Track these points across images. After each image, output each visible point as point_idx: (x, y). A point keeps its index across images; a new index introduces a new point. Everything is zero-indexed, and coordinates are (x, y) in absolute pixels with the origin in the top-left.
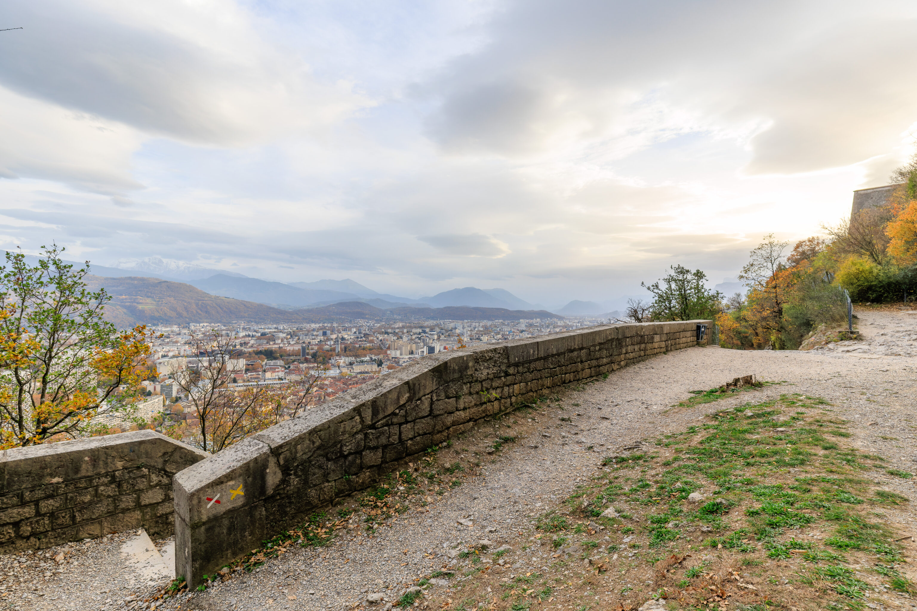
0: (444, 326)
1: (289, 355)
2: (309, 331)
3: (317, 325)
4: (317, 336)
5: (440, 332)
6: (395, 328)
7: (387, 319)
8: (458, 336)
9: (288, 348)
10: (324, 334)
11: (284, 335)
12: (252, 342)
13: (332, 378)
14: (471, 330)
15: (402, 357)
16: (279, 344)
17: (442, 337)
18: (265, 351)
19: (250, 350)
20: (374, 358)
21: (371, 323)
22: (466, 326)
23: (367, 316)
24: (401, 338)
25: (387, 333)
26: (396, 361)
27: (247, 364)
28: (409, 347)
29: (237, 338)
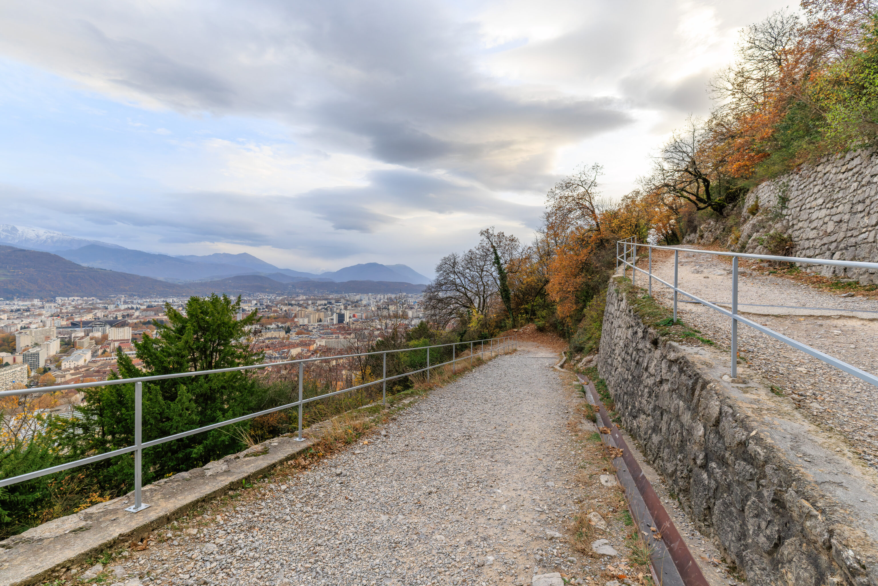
0: (350, 299)
6: (298, 300)
7: (289, 292)
12: (137, 314)
15: (310, 324)
17: (349, 307)
18: (154, 321)
19: (136, 321)
20: (280, 325)
21: (272, 296)
23: (267, 290)
24: (307, 308)
25: (290, 304)
26: (304, 328)
27: (134, 334)
28: (317, 315)
29: (118, 311)
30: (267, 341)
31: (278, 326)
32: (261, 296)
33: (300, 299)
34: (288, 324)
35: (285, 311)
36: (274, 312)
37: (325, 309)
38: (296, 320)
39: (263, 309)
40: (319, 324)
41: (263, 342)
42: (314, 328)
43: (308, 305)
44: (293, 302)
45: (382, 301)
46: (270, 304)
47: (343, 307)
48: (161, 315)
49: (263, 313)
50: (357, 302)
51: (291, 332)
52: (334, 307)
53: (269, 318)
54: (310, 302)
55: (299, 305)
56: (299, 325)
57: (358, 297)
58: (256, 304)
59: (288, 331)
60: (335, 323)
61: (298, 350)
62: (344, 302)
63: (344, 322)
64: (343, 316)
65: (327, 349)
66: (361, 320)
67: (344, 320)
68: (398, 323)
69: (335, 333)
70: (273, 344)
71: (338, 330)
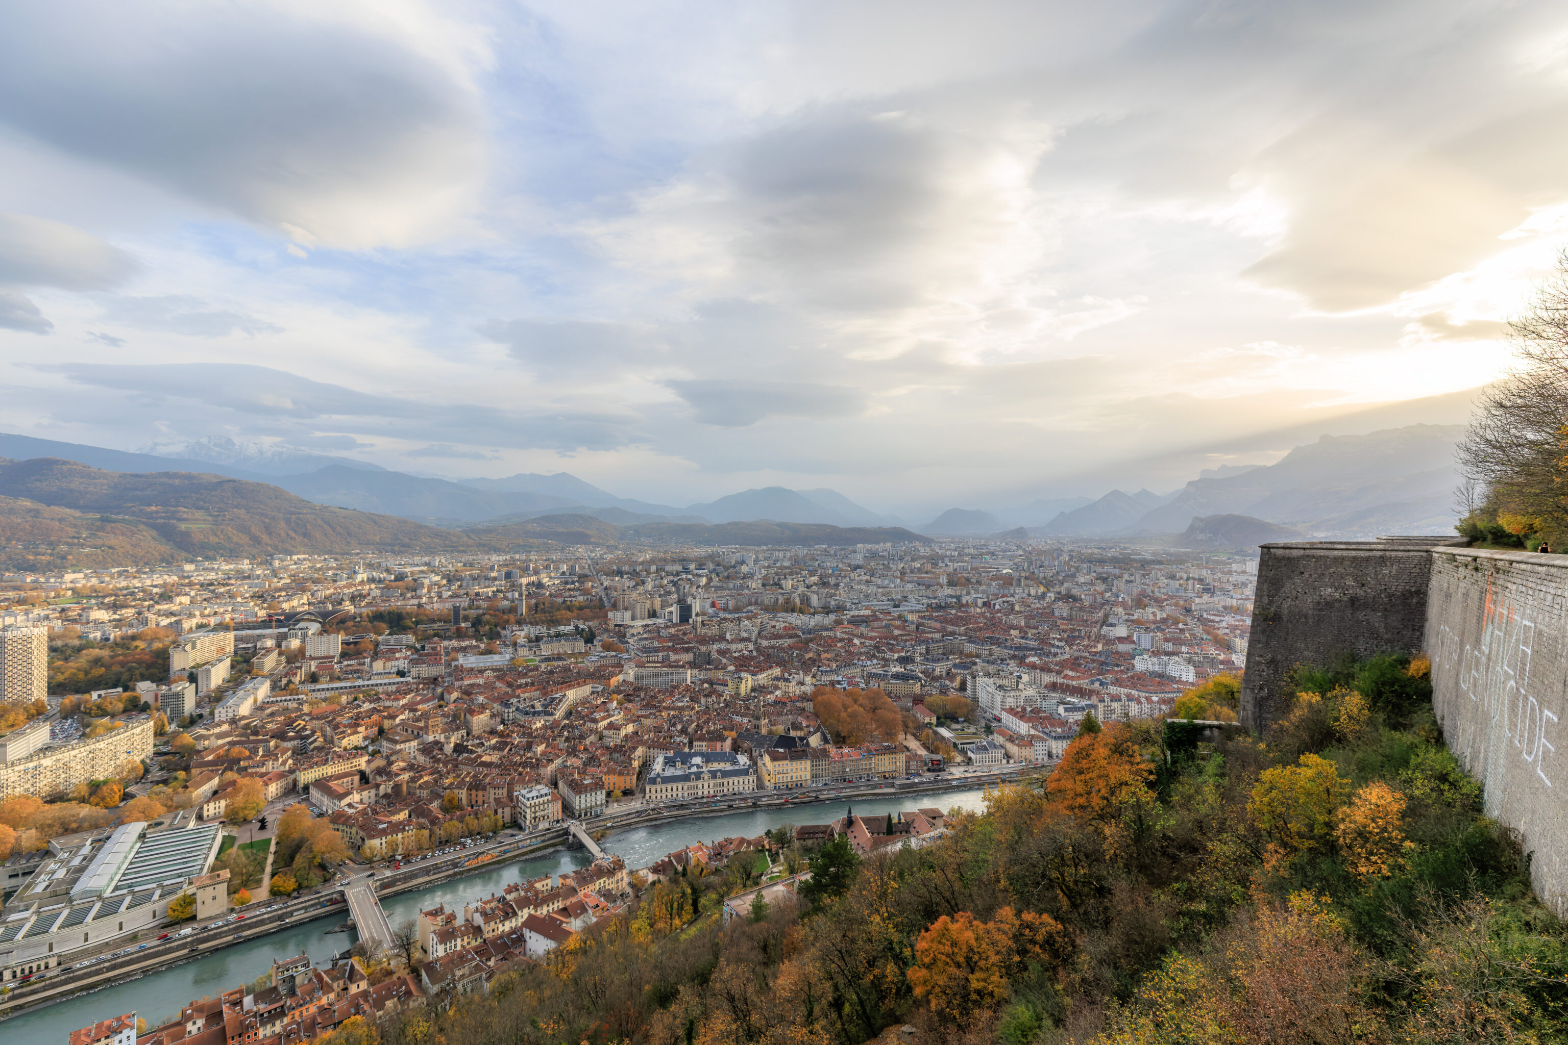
0: (724, 559)
2: (482, 570)
3: (502, 558)
4: (495, 579)
5: (714, 570)
6: (636, 563)
7: (628, 544)
8: (744, 577)
10: (509, 575)
12: (374, 593)
13: (494, 671)
15: (632, 623)
16: (420, 597)
17: (715, 581)
18: (391, 613)
19: (365, 610)
20: (582, 626)
21: (599, 551)
22: (761, 556)
24: (643, 583)
25: (620, 573)
26: (621, 633)
27: (346, 643)
28: (648, 604)
29: (349, 586)
30: (543, 665)
31: (577, 627)
32: (581, 550)
33: (641, 559)
34: (594, 624)
35: (606, 588)
36: (586, 592)
37: (675, 583)
38: (610, 615)
39: (573, 583)
40: (648, 622)
41: (536, 668)
42: (633, 635)
43: (648, 573)
44: (626, 568)
45: (778, 565)
46: (587, 572)
47: (704, 581)
48: (409, 595)
49: (567, 594)
50: (734, 567)
51: (594, 643)
52: (689, 580)
53: (569, 608)
54: (653, 568)
55: (634, 574)
56: (611, 627)
57: (738, 556)
58: (564, 573)
59: (589, 638)
60: (674, 621)
61: (586, 690)
62: (712, 566)
63: (691, 621)
64: (689, 608)
65: (634, 690)
66: (722, 615)
67: (690, 616)
68: (783, 625)
69: (663, 649)
70: (551, 672)
71: (671, 641)
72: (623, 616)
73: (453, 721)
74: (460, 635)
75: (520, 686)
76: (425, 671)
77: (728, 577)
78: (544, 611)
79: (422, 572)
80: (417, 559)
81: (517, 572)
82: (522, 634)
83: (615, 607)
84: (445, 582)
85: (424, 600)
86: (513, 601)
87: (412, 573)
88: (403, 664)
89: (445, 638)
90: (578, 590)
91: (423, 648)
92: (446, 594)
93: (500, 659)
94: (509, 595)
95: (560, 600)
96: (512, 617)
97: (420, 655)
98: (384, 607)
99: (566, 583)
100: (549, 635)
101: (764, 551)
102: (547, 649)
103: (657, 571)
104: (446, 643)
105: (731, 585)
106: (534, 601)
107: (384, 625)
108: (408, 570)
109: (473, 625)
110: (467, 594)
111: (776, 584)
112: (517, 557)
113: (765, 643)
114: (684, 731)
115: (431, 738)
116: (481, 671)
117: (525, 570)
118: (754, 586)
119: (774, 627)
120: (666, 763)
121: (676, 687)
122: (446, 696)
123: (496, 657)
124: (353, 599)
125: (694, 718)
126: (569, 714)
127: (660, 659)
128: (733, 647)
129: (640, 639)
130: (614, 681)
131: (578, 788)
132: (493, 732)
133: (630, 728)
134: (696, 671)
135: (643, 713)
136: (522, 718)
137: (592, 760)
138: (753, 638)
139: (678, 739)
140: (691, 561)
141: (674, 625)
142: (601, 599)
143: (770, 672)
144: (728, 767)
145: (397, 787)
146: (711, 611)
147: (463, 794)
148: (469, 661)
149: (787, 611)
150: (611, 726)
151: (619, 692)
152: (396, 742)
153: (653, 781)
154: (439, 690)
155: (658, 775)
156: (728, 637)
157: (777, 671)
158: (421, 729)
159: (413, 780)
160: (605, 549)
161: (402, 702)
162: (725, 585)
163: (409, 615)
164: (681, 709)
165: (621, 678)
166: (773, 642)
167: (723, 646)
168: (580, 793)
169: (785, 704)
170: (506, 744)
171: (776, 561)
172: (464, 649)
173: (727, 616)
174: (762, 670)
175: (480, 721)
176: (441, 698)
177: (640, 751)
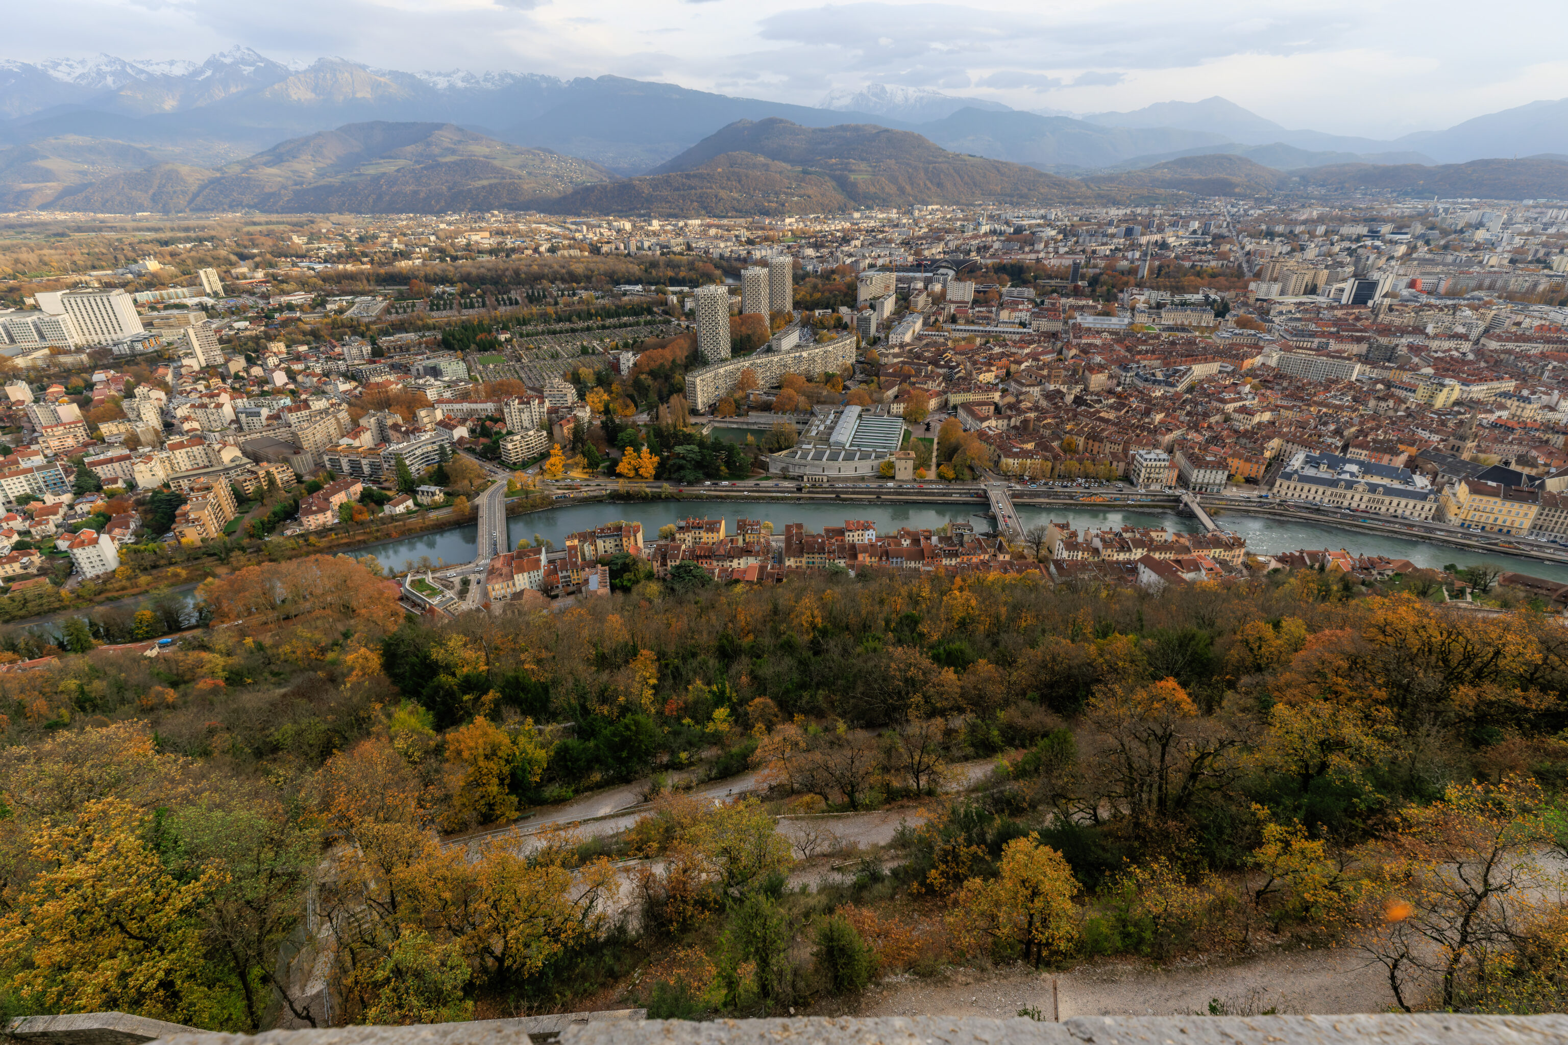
0: (1444, 219)
1: (1050, 277)
2: (1100, 225)
3: (1121, 212)
4: (1113, 236)
5: (1422, 236)
6: (1296, 222)
7: (1286, 196)
8: (1478, 248)
9: (1053, 262)
10: (1129, 232)
11: (1054, 233)
12: (997, 245)
13: (1111, 333)
14: (1531, 233)
15: (1280, 299)
16: (1038, 252)
17: (1422, 251)
18: (1012, 266)
19: (989, 262)
20: (1213, 296)
21: (1243, 205)
22: (1519, 216)
23: (1237, 190)
24: (1302, 249)
25: (1270, 235)
26: (1264, 309)
27: (977, 291)
28: (1308, 278)
29: (975, 237)
30: (1165, 334)
31: (1207, 297)
32: (1220, 204)
33: (1303, 217)
34: (1228, 295)
35: (1248, 253)
36: (1222, 256)
37: (1351, 252)
38: (1252, 286)
39: (1205, 244)
40: (1304, 299)
41: (1157, 337)
42: (1281, 313)
43: (1312, 235)
44: (1280, 228)
46: (1224, 231)
47: (1402, 249)
48: (1027, 249)
49: (1197, 257)
50: (1462, 231)
51: (1227, 317)
52: (1377, 248)
53: (1198, 274)
54: (1321, 230)
55: (1291, 236)
56: (1251, 301)
57: (1473, 216)
58: (1194, 232)
59: (1221, 311)
60: (1344, 301)
61: (1213, 368)
62: (1419, 229)
63: (1370, 303)
64: (1373, 285)
65: (1275, 377)
66: (1424, 299)
67: (1371, 297)
68: (1537, 323)
69: (1322, 334)
70: (1173, 343)
71: (1334, 325)
72: (1269, 288)
73: (1073, 375)
74: (1077, 293)
75: (1140, 352)
76: (1045, 325)
77: (1446, 247)
78: (1168, 275)
79: (1039, 225)
80: (1034, 211)
81: (1138, 229)
82: (1142, 298)
83: (1258, 276)
84: (1061, 237)
85: (1042, 255)
86: (1132, 262)
87: (1030, 226)
88: (1025, 316)
89: (1062, 295)
90: (1211, 253)
91: (1042, 302)
92: (1062, 250)
93: (1118, 322)
94: (1129, 255)
95: (1187, 264)
96: (1132, 279)
97: (1039, 307)
98: (1006, 260)
99: (1196, 244)
100: (1172, 303)
101: (1528, 208)
102: (1169, 318)
103: (1326, 233)
104: (1063, 300)
105: (1450, 259)
106: (1157, 263)
107: (1006, 277)
108: (1025, 222)
109: (1090, 285)
110: (1083, 251)
111: (1538, 261)
112: (1139, 210)
113: (1493, 345)
114: (1338, 432)
115: (1052, 387)
116: (1099, 332)
117: (1147, 227)
118: (1494, 261)
119: (1518, 324)
120: (1307, 462)
121: (1336, 382)
122: (1065, 351)
123: (1114, 320)
124: (979, 250)
125: (1356, 420)
126: (1190, 389)
127: (1315, 346)
128: (1434, 344)
129: (1291, 319)
130: (1248, 364)
131: (1198, 462)
132: (1111, 392)
133: (1267, 416)
134: (1367, 368)
135: (1285, 403)
136: (1140, 384)
137: (1215, 439)
138: (1474, 335)
139: (1329, 441)
140: (1385, 221)
141: (1342, 307)
142: (1240, 266)
143: (1495, 384)
144: (1396, 485)
145: (1025, 422)
146: (1405, 293)
147: (1081, 441)
148: (1087, 321)
149: (1550, 303)
150: (1243, 410)
151: (1255, 376)
152: (1023, 385)
153: (1288, 476)
154: (1059, 344)
155: (1296, 472)
156: (1430, 330)
157: (1509, 385)
158: (1044, 377)
159: (1038, 419)
160: (1252, 203)
161: (1027, 351)
162: (1438, 258)
163: (1029, 269)
164: (1341, 408)
165: (1258, 360)
166: (1510, 346)
167: (1418, 340)
168: (1200, 467)
169: (1511, 430)
170: (1124, 405)
171: (1546, 226)
172: (1081, 308)
173: (1433, 301)
174: (1482, 380)
175: (1098, 381)
176: (1060, 352)
177: (1275, 443)
